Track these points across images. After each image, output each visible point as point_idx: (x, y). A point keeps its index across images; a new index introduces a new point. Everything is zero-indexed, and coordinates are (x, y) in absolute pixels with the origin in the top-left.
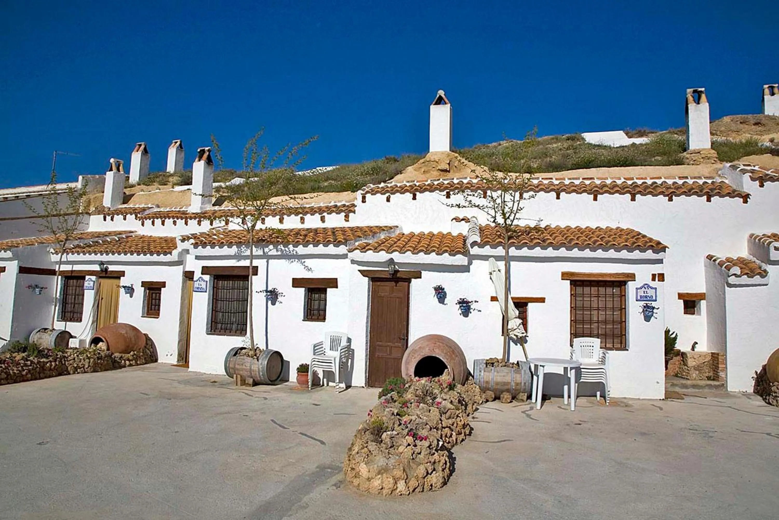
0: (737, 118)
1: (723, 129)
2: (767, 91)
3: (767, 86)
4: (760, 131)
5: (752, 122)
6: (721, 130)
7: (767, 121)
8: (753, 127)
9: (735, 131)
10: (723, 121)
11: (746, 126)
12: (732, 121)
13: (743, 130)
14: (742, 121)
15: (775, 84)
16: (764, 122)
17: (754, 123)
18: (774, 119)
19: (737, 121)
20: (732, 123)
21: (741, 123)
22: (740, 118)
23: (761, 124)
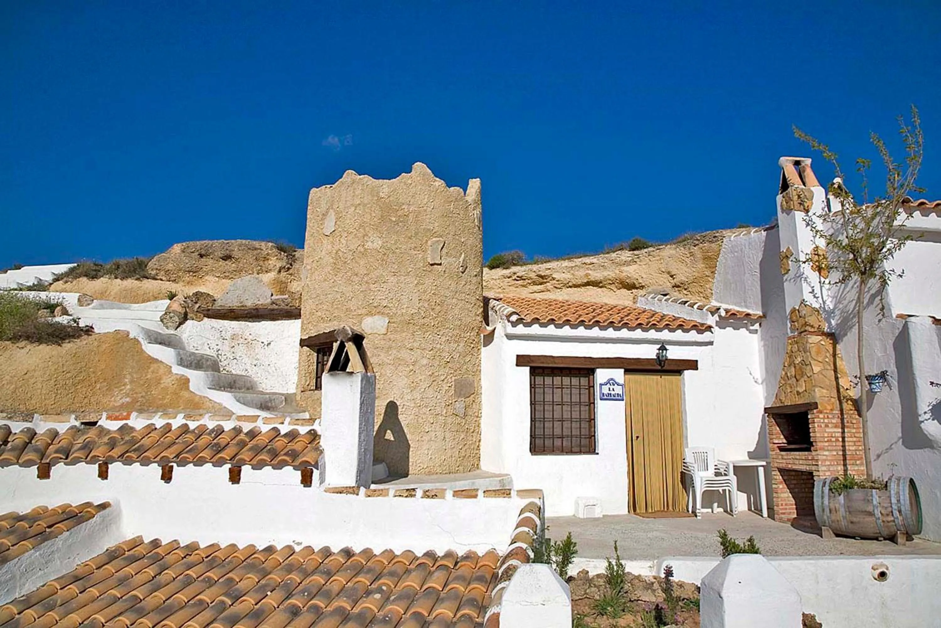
0: (195, 246)
1: (170, 266)
4: (229, 272)
5: (219, 254)
6: (167, 268)
7: (241, 254)
8: (222, 262)
9: (189, 272)
10: (172, 251)
11: (210, 262)
12: (184, 251)
14: (203, 252)
16: (236, 254)
17: (222, 255)
18: (256, 249)
19: (193, 252)
20: (183, 255)
21: (201, 256)
22: (198, 248)
23: (233, 258)
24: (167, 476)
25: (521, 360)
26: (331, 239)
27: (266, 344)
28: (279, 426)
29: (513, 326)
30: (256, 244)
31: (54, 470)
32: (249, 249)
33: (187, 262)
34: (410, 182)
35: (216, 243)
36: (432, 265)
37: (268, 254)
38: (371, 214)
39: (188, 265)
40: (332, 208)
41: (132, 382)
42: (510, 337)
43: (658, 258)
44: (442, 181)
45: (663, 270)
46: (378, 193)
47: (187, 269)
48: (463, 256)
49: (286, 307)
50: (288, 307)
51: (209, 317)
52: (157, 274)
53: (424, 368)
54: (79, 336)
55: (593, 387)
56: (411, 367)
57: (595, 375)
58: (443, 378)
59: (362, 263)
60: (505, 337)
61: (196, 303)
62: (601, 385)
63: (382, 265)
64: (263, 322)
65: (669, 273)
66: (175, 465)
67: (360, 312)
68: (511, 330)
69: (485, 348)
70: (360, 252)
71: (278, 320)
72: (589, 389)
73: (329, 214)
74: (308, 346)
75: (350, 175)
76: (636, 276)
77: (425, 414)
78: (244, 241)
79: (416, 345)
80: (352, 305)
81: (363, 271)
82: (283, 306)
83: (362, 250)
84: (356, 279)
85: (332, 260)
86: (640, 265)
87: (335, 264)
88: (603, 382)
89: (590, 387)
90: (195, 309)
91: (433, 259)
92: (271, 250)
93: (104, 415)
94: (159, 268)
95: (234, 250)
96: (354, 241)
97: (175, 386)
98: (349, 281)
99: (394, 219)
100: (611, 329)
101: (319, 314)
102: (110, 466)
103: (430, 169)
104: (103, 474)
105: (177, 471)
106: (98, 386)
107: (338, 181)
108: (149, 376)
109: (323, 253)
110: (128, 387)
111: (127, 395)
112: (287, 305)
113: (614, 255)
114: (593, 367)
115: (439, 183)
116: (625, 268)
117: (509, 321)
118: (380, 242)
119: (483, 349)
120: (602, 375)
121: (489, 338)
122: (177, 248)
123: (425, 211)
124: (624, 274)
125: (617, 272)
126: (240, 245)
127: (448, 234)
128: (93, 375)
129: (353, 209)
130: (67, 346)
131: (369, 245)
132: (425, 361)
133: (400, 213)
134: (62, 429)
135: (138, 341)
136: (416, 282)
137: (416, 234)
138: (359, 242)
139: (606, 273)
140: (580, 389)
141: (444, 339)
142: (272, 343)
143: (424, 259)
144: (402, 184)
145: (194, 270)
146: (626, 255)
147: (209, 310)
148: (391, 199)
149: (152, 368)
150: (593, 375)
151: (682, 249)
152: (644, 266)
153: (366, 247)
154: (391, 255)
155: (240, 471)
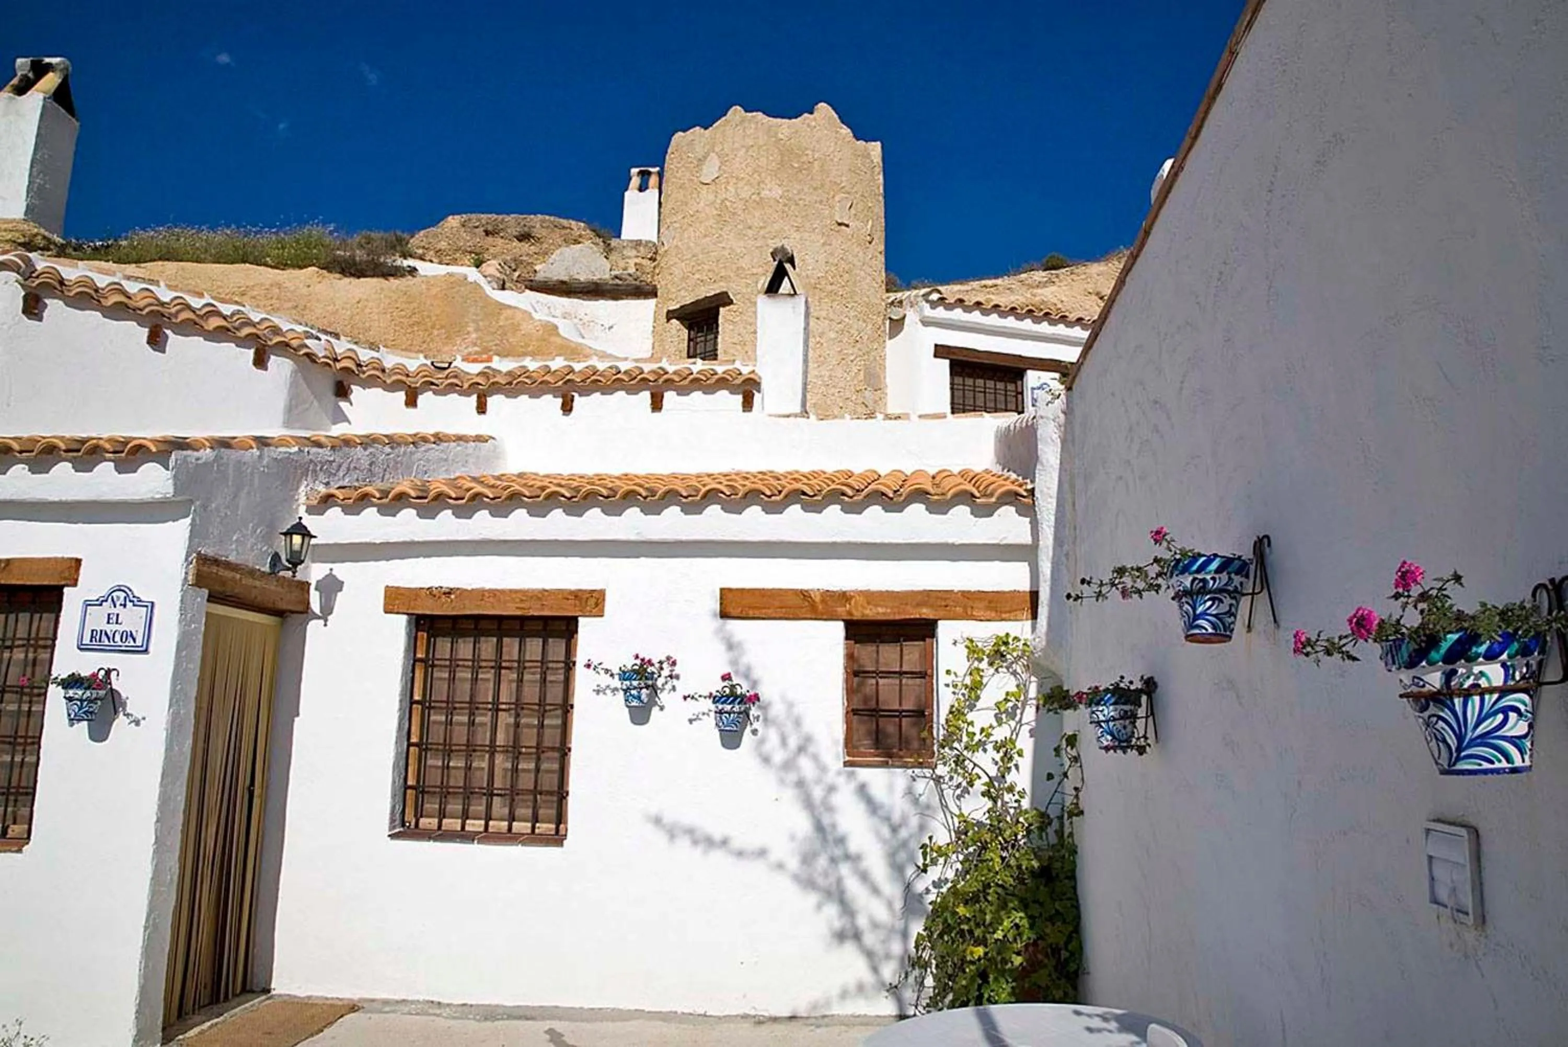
0: (479, 220)
1: (443, 245)
2: (635, 181)
3: (637, 170)
4: (528, 255)
5: (514, 231)
6: (438, 247)
7: (544, 232)
8: (516, 243)
9: (470, 252)
10: (446, 225)
11: (500, 241)
12: (464, 226)
13: (492, 250)
14: (490, 228)
15: (654, 166)
16: (538, 232)
17: (517, 234)
18: (564, 228)
19: (477, 227)
20: (463, 229)
21: (487, 233)
22: (484, 222)
23: (533, 237)
24: (567, 408)
25: (941, 351)
26: (712, 187)
27: (607, 327)
28: (692, 367)
29: (932, 308)
30: (565, 222)
31: (421, 399)
32: (556, 226)
33: (467, 239)
34: (813, 124)
35: (510, 219)
36: (840, 224)
37: (580, 236)
38: (768, 158)
39: (470, 244)
40: (713, 151)
41: (477, 330)
42: (926, 323)
43: (1083, 277)
44: (849, 130)
45: (1091, 291)
46: (776, 133)
47: (469, 249)
48: (870, 222)
49: (634, 282)
50: (637, 283)
51: (532, 289)
52: (424, 254)
53: (831, 343)
54: (403, 276)
55: (1022, 393)
56: (818, 339)
57: (1025, 380)
58: (852, 358)
59: (757, 214)
60: (919, 323)
61: (515, 270)
62: (1033, 389)
63: (782, 218)
64: (602, 302)
65: (1097, 294)
66: (576, 395)
67: (755, 271)
68: (928, 311)
69: (892, 341)
70: (755, 201)
71: (622, 299)
72: (1016, 397)
73: (709, 158)
74: (678, 319)
75: (736, 112)
76: (1055, 300)
77: (833, 395)
78: (547, 217)
79: (824, 314)
80: (744, 263)
81: (757, 223)
82: (630, 280)
83: (758, 199)
84: (750, 232)
85: (715, 212)
86: (1060, 286)
87: (719, 215)
88: (1035, 386)
89: (1018, 393)
90: (515, 278)
91: (841, 217)
92: (585, 231)
93: (459, 358)
94: (427, 246)
95: (534, 227)
96: (746, 188)
97: (541, 332)
98: (741, 235)
99: (796, 165)
100: (1045, 324)
101: (697, 276)
102: (488, 399)
103: (837, 113)
104: (482, 408)
105: (579, 401)
106: (436, 332)
107: (719, 118)
108: (501, 323)
109: (702, 204)
110: (474, 336)
111: (475, 345)
112: (636, 280)
113: (1024, 276)
114: (1022, 366)
115: (846, 131)
116: (1039, 291)
117: (927, 301)
118: (780, 192)
119: (889, 343)
120: (1033, 378)
121: (897, 325)
122: (453, 221)
123: (832, 160)
124: (1037, 299)
125: (1029, 296)
126: (543, 221)
127: (856, 192)
128: (427, 320)
129: (744, 150)
130: (394, 282)
131: (765, 193)
132: (833, 335)
133: (804, 159)
134: (413, 366)
135: (479, 285)
136: (822, 241)
137: (822, 185)
138: (753, 191)
139: (1013, 298)
140: (1006, 395)
141: (852, 313)
142: (615, 327)
143: (831, 217)
144: (805, 126)
145: (478, 250)
146: (1039, 275)
147: (531, 281)
148: (792, 141)
149: (505, 315)
150: (1022, 380)
151: (1116, 263)
152: (1064, 288)
153: (762, 195)
154: (793, 207)
155: (662, 397)
